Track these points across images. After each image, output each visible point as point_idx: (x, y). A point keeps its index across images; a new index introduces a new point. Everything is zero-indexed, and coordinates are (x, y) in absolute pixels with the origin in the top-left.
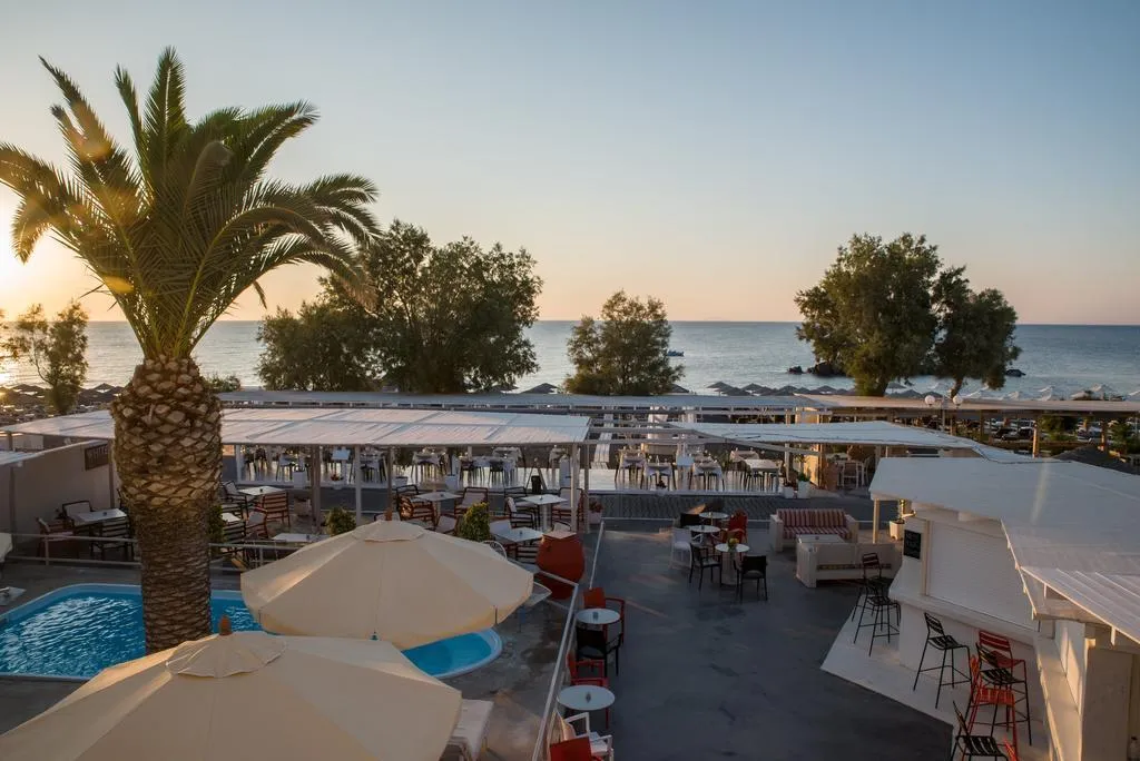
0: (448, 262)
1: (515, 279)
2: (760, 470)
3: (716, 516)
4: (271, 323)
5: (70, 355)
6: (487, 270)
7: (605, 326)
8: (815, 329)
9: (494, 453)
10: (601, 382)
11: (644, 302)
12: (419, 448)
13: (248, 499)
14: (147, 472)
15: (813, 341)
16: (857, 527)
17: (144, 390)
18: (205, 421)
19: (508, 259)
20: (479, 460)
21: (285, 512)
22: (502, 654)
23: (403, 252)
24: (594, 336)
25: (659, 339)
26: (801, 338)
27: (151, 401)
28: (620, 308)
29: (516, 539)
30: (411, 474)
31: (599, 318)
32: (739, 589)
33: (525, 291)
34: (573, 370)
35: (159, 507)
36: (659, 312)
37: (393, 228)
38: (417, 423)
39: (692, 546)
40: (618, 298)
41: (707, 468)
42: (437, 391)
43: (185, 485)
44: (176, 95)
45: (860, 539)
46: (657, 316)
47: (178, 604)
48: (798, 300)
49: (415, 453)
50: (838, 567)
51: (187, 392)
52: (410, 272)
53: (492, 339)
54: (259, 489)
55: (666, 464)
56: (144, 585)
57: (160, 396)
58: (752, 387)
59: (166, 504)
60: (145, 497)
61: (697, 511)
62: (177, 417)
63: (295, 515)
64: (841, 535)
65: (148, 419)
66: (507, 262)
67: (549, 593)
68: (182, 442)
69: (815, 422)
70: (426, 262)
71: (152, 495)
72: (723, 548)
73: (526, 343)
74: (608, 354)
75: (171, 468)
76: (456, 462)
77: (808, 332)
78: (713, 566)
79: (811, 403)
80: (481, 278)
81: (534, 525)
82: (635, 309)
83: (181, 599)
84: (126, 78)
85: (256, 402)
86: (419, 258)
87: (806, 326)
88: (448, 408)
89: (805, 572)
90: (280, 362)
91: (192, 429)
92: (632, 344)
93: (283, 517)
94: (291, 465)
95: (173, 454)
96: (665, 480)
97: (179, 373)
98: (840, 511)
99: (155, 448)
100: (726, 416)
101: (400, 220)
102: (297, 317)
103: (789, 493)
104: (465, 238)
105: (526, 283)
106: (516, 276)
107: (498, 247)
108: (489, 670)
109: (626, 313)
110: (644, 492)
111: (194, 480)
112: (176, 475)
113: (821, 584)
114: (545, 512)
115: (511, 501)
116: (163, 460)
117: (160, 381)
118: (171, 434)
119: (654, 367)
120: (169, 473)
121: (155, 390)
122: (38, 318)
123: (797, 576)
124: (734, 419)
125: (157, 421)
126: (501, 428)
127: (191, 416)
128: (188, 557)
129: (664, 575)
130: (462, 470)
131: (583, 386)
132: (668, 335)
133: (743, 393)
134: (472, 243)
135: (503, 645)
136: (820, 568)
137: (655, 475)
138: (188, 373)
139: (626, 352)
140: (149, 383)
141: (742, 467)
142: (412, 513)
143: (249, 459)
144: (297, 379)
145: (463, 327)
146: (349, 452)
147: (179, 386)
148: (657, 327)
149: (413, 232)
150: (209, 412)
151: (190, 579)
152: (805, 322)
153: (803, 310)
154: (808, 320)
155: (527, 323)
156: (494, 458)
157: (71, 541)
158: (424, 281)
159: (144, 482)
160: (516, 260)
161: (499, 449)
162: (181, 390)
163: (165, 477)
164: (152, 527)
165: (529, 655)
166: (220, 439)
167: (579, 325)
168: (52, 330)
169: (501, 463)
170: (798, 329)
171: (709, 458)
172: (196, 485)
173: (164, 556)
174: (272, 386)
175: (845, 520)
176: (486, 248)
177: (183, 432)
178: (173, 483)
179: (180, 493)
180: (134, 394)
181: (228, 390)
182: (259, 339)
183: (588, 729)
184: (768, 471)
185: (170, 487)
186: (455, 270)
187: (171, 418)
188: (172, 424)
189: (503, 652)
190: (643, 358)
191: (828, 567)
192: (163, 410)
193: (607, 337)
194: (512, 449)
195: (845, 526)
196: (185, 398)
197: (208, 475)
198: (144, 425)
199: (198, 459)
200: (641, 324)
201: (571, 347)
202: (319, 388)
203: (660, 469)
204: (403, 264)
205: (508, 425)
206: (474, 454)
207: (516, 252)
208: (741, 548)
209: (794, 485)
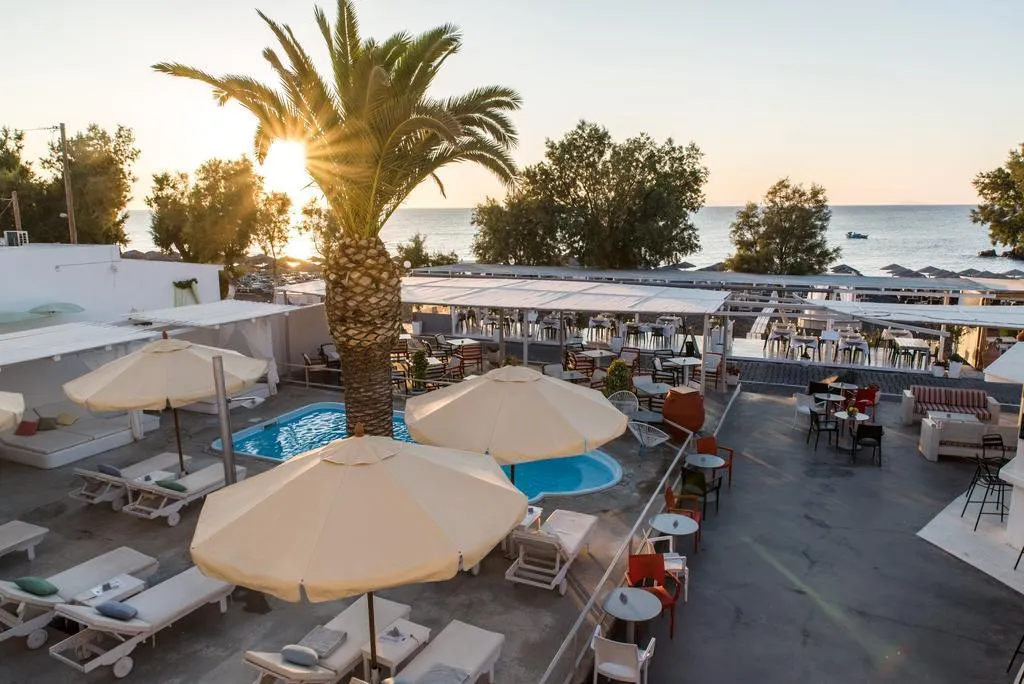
0: (625, 157)
1: (685, 170)
2: (912, 348)
3: (846, 386)
4: (482, 210)
5: (337, 235)
6: (659, 163)
7: (767, 210)
8: (993, 212)
9: (658, 321)
10: (758, 261)
11: (807, 189)
12: (595, 314)
13: (453, 348)
14: (345, 321)
15: (989, 224)
16: (999, 408)
17: (343, 260)
18: (387, 284)
19: (678, 152)
20: (644, 326)
21: (480, 360)
22: (621, 482)
23: (588, 148)
24: (756, 220)
25: (819, 223)
26: (975, 221)
27: (348, 269)
28: (783, 194)
29: (652, 392)
30: (587, 335)
31: (763, 203)
32: (853, 453)
33: (694, 179)
34: (734, 251)
35: (354, 347)
36: (821, 197)
37: (579, 127)
38: (579, 292)
39: (811, 411)
40: (783, 185)
41: (853, 344)
42: (612, 267)
43: (372, 332)
44: (352, 27)
45: (1000, 420)
46: (818, 201)
47: (368, 418)
48: (976, 183)
49: (592, 318)
50: (965, 445)
51: (373, 262)
52: (593, 165)
53: (661, 224)
54: (460, 340)
55: (812, 338)
56: (346, 403)
57: (353, 265)
58: (930, 270)
59: (359, 345)
60: (345, 339)
61: (830, 381)
62: (366, 281)
63: (488, 362)
64: (978, 416)
65: (345, 282)
66: (676, 155)
67: (668, 437)
68: (370, 300)
69: (978, 304)
70: (608, 155)
71: (350, 338)
72: (843, 415)
73: (691, 227)
74: (767, 236)
75: (361, 319)
76: (623, 327)
77: (984, 214)
78: (830, 430)
79: (976, 286)
80: (655, 170)
81: (673, 382)
82: (797, 195)
83: (370, 415)
84: (322, 15)
85: (469, 273)
86: (601, 154)
87: (983, 208)
88: (617, 282)
89: (927, 446)
90: (490, 242)
91: (377, 290)
92: (793, 228)
93: (478, 363)
94: (493, 324)
95: (365, 309)
96: (810, 352)
97: (368, 248)
98: (981, 392)
99: (351, 304)
100: (896, 296)
101: (586, 121)
102: (503, 205)
103: (939, 372)
104: (642, 135)
105: (694, 173)
106: (685, 167)
107: (670, 141)
108: (607, 494)
109: (788, 198)
110: (789, 361)
111: (380, 328)
112: (365, 324)
113: (942, 458)
114: (687, 372)
115: (657, 362)
116: (357, 312)
117: (355, 254)
118: (361, 294)
119: (811, 249)
120: (361, 322)
121: (351, 261)
122: (316, 206)
123: (920, 449)
124: (903, 300)
125: (352, 283)
126: (647, 299)
127: (376, 281)
128: (375, 385)
129: (785, 434)
130: (629, 334)
131: (742, 264)
132: (827, 219)
133: (917, 275)
134: (648, 138)
135: (623, 476)
136: (942, 443)
137: (801, 346)
138: (375, 248)
139: (785, 234)
140: (347, 256)
141: (892, 344)
142: (576, 365)
143: (462, 317)
144: (500, 255)
145: (635, 213)
146: (537, 315)
147: (368, 258)
148: (816, 212)
149: (597, 130)
150: (390, 278)
151: (376, 401)
152: (982, 204)
153: (981, 192)
154: (988, 202)
155: (693, 209)
156: (656, 325)
157: (324, 372)
158: (605, 173)
159: (343, 328)
160: (685, 153)
161: (662, 317)
162: (369, 261)
163: (359, 325)
164: (351, 362)
165: (643, 485)
166: (400, 298)
167: (744, 210)
168: (325, 216)
169: (662, 329)
170: (973, 211)
171: (858, 334)
172: (380, 332)
173: (358, 383)
174: (483, 260)
175: (986, 401)
176: (660, 142)
177: (369, 292)
178: (363, 329)
179: (369, 338)
180: (337, 263)
181: (448, 264)
182: (472, 223)
183: (671, 549)
184: (920, 349)
185: (362, 332)
186: (631, 163)
187: (361, 281)
188: (363, 286)
189: (622, 481)
190: (801, 239)
191: (952, 444)
192: (356, 275)
193: (767, 221)
194: (674, 318)
195: (985, 407)
196: (373, 267)
197: (390, 324)
198: (343, 287)
199: (382, 313)
200: (802, 209)
201: (734, 229)
202: (519, 263)
203: (806, 342)
204: (588, 158)
205: (655, 297)
206: (641, 320)
207: (686, 145)
208: (861, 417)
209: (945, 365)
